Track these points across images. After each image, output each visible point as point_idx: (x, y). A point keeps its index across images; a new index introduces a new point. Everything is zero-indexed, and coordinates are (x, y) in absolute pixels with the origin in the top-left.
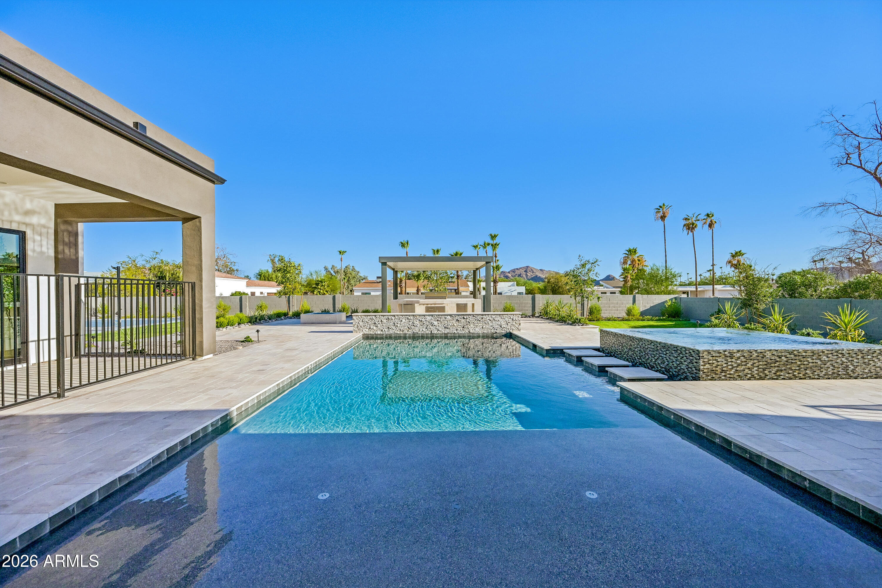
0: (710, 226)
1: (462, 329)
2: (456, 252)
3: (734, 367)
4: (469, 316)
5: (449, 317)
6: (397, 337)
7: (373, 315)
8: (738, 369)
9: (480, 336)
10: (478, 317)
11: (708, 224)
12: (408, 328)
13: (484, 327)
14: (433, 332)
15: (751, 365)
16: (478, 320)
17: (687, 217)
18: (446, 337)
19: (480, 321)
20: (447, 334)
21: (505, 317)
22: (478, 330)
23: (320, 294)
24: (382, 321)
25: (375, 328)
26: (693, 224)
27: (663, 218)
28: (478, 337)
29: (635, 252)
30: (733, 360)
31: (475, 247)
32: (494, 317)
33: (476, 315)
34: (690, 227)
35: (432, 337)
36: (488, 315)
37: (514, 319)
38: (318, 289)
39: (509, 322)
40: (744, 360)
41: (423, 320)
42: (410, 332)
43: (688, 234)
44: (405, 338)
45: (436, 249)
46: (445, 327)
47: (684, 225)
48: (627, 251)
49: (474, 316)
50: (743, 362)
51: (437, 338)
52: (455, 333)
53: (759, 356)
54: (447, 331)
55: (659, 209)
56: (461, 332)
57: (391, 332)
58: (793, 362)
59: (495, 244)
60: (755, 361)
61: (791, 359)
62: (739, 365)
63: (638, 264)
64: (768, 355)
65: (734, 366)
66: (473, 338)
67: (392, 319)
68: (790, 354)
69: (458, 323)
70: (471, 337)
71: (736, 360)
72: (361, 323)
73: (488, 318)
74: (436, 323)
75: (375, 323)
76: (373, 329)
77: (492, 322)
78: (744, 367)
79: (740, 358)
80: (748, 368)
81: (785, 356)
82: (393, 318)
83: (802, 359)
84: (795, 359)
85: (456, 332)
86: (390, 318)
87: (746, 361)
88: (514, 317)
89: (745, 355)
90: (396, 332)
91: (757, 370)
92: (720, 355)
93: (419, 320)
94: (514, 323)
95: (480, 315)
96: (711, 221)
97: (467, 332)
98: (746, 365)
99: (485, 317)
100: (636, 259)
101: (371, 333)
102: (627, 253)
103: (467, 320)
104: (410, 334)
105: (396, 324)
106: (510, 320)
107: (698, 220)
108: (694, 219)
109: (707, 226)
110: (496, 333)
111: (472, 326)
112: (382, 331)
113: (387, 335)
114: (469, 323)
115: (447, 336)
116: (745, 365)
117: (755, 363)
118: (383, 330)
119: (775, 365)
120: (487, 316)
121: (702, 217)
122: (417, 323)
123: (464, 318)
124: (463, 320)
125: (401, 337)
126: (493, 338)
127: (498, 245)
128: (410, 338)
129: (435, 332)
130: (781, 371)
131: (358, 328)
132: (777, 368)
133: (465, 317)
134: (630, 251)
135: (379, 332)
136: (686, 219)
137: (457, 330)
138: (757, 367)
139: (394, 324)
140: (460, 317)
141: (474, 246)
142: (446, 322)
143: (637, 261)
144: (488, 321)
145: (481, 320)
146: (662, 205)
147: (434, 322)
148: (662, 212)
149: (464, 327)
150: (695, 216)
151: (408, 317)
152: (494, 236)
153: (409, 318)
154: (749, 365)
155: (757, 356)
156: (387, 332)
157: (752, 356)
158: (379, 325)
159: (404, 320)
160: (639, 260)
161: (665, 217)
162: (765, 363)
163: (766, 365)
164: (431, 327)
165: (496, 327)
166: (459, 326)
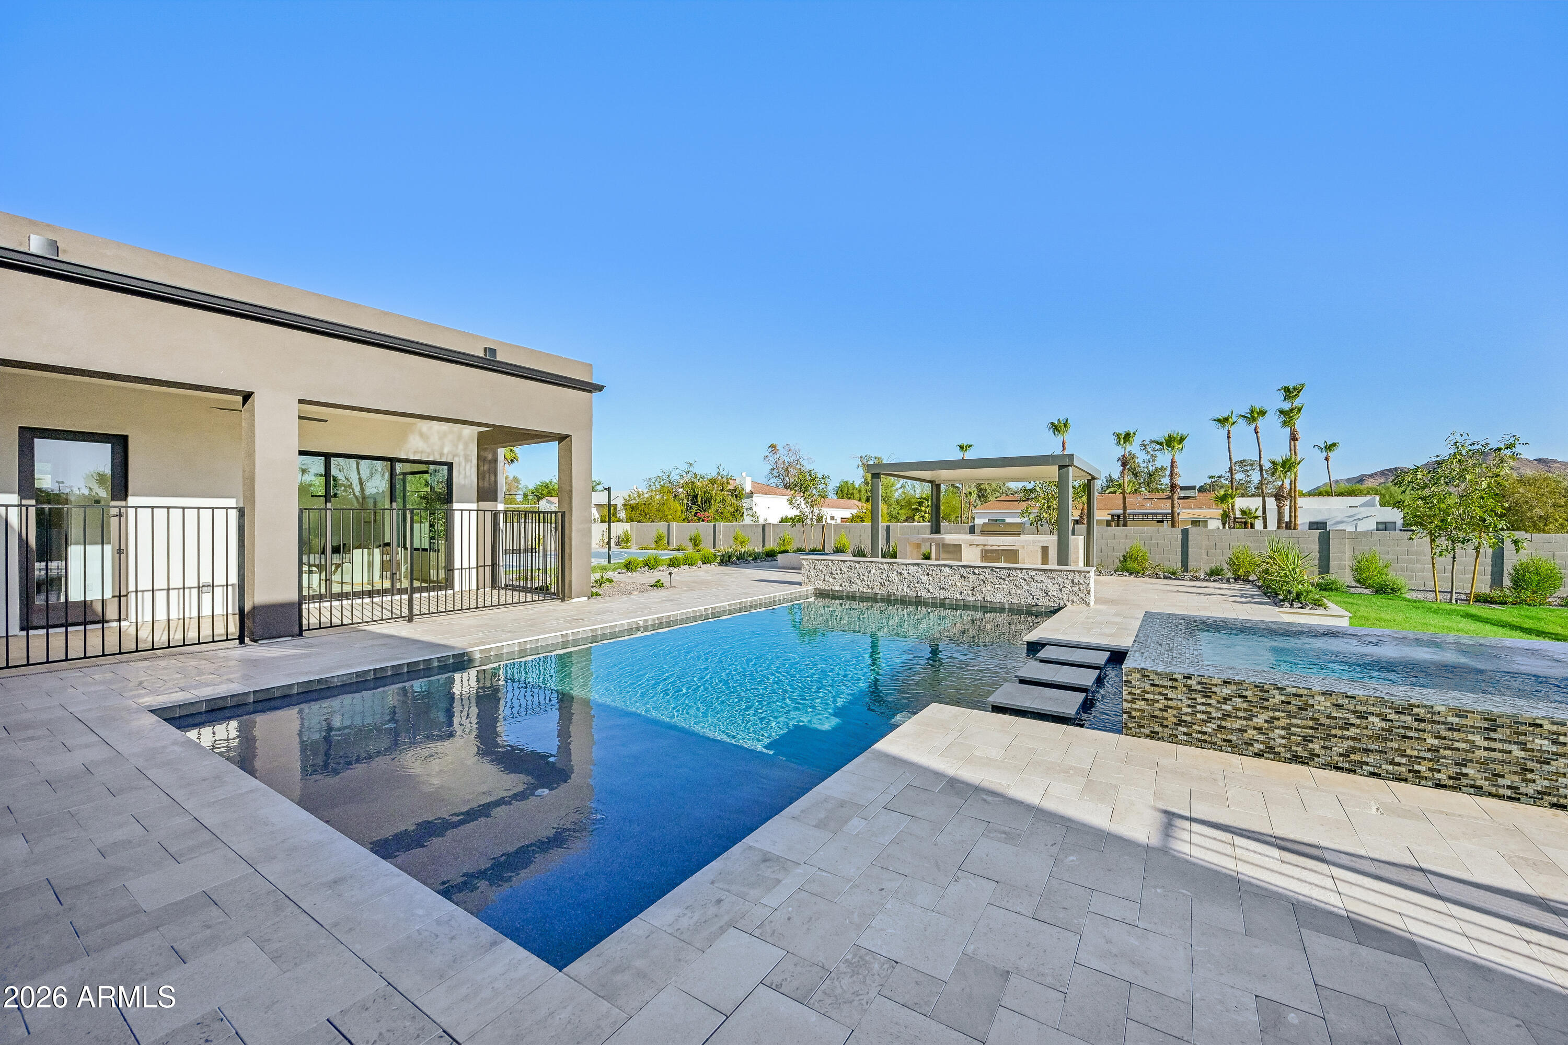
1: (970, 592)
2: (1170, 437)
3: (1214, 718)
4: (984, 570)
5: (947, 570)
6: (863, 598)
7: (832, 560)
8: (1224, 724)
9: (1004, 609)
10: (1002, 573)
12: (881, 584)
13: (1013, 591)
14: (919, 594)
15: (1266, 721)
16: (1001, 578)
18: (941, 604)
19: (1004, 579)
20: (943, 599)
21: (1055, 576)
22: (1001, 598)
23: (923, 520)
24: (841, 570)
25: (831, 580)
28: (1001, 610)
30: (1209, 701)
31: (1223, 421)
32: (1032, 574)
33: (997, 568)
35: (919, 602)
36: (1021, 569)
37: (1076, 581)
38: (921, 511)
39: (1064, 587)
40: (1245, 706)
41: (903, 572)
42: (883, 591)
44: (875, 600)
45: (1123, 432)
46: (940, 587)
49: (992, 570)
50: (1239, 710)
51: (926, 604)
52: (957, 599)
53: (1290, 703)
54: (943, 594)
56: (969, 599)
57: (855, 588)
58: (1409, 734)
60: (1277, 714)
61: (1403, 727)
62: (1229, 716)
64: (1322, 704)
65: (1213, 715)
66: (992, 610)
67: (856, 568)
68: (1397, 712)
69: (963, 581)
70: (987, 608)
71: (1219, 702)
72: (813, 571)
73: (1021, 576)
74: (924, 579)
75: (831, 573)
76: (829, 582)
77: (1028, 584)
78: (1244, 723)
79: (1230, 700)
80: (1255, 728)
81: (1378, 715)
82: (858, 566)
83: (1443, 733)
84: (1417, 730)
85: (959, 597)
86: (853, 565)
87: (1251, 711)
88: (1076, 577)
89: (1244, 693)
90: (861, 589)
91: (1282, 737)
92: (1175, 684)
94: (1076, 590)
95: (1005, 568)
97: (980, 598)
98: (1251, 720)
99: (1014, 572)
101: (826, 587)
103: (981, 577)
104: (882, 595)
105: (862, 577)
106: (1068, 584)
110: (1037, 605)
111: (989, 588)
112: (841, 585)
113: (848, 592)
114: (984, 582)
115: (944, 604)
116: (1245, 719)
117: (1278, 719)
118: (844, 585)
119: (1346, 733)
120: (1018, 571)
122: (894, 576)
123: (974, 573)
124: (972, 577)
125: (869, 598)
126: (1029, 613)
128: (882, 601)
129: (924, 594)
130: (1367, 751)
131: (808, 578)
132: (1351, 743)
133: (976, 571)
135: (837, 588)
137: (961, 593)
138: (1283, 728)
139: (859, 575)
140: (968, 570)
141: (1219, 420)
142: (942, 578)
144: (1021, 581)
145: (1007, 579)
147: (922, 577)
149: (973, 590)
151: (880, 565)
153: (883, 567)
154: (1259, 721)
155: (1283, 702)
156: (848, 588)
157: (1268, 700)
158: (837, 576)
159: (873, 571)
162: (1310, 723)
163: (1311, 728)
164: (916, 585)
165: (1038, 593)
166: (965, 587)
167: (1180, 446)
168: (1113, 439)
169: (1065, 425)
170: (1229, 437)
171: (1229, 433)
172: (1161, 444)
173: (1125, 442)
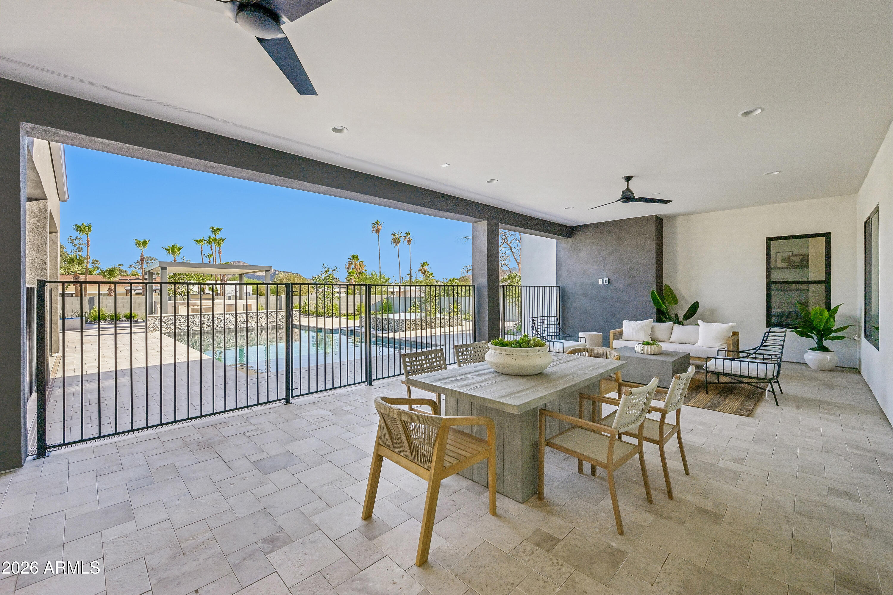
0: (408, 242)
2: (173, 246)
4: (261, 313)
7: (170, 316)
9: (270, 328)
10: (269, 314)
11: (407, 239)
12: (207, 325)
13: (273, 321)
14: (230, 327)
16: (269, 316)
17: (394, 233)
18: (241, 330)
24: (180, 320)
25: (173, 326)
26: (398, 239)
27: (377, 231)
29: (357, 258)
31: (199, 241)
34: (396, 241)
37: (296, 314)
41: (221, 318)
43: (395, 246)
45: (141, 240)
46: (241, 323)
47: (392, 240)
48: (351, 256)
49: (265, 313)
54: (242, 326)
55: (375, 224)
57: (190, 329)
59: (220, 240)
63: (360, 268)
69: (252, 319)
73: (276, 314)
75: (173, 323)
76: (170, 328)
77: (279, 317)
90: (194, 329)
93: (217, 318)
94: (296, 317)
96: (409, 238)
99: (273, 314)
100: (358, 264)
101: (169, 331)
102: (351, 258)
104: (208, 330)
105: (195, 323)
106: (293, 316)
107: (401, 237)
108: (399, 235)
109: (406, 241)
110: (282, 325)
111: (263, 321)
114: (261, 318)
115: (243, 330)
118: (182, 329)
121: (403, 234)
122: (216, 320)
124: (256, 317)
126: (279, 329)
127: (223, 240)
129: (232, 327)
131: (153, 328)
132: (428, 325)
134: (353, 256)
136: (393, 235)
137: (251, 324)
139: (193, 322)
141: (197, 241)
142: (242, 319)
143: (359, 266)
145: (271, 316)
146: (377, 221)
147: (231, 319)
148: (377, 227)
149: (256, 322)
150: (399, 233)
151: (206, 316)
152: (217, 230)
153: (208, 317)
154: (420, 324)
156: (186, 329)
158: (177, 324)
160: (360, 265)
161: (379, 231)
164: (228, 323)
165: (283, 320)
166: (253, 322)
167: (179, 252)
168: (134, 244)
169: (89, 228)
170: (202, 250)
171: (201, 248)
172: (168, 250)
173: (143, 245)
